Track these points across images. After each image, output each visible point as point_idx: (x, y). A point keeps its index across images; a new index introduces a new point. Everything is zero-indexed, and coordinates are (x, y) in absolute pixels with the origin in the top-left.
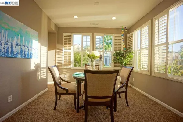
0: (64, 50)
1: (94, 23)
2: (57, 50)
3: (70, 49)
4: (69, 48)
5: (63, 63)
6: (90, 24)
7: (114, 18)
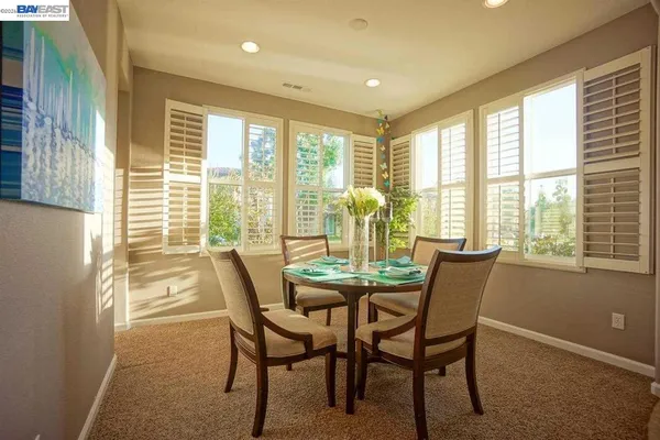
0: (168, 177)
1: (300, 85)
2: (131, 174)
3: (196, 171)
4: (189, 168)
5: (165, 232)
6: (285, 85)
7: (373, 83)
